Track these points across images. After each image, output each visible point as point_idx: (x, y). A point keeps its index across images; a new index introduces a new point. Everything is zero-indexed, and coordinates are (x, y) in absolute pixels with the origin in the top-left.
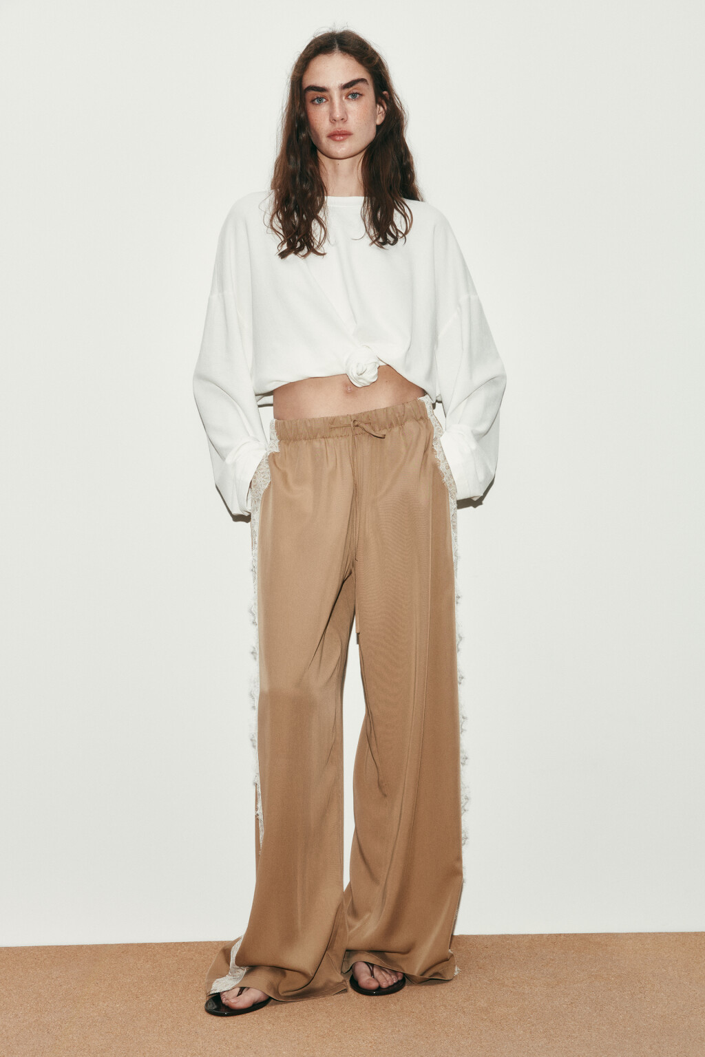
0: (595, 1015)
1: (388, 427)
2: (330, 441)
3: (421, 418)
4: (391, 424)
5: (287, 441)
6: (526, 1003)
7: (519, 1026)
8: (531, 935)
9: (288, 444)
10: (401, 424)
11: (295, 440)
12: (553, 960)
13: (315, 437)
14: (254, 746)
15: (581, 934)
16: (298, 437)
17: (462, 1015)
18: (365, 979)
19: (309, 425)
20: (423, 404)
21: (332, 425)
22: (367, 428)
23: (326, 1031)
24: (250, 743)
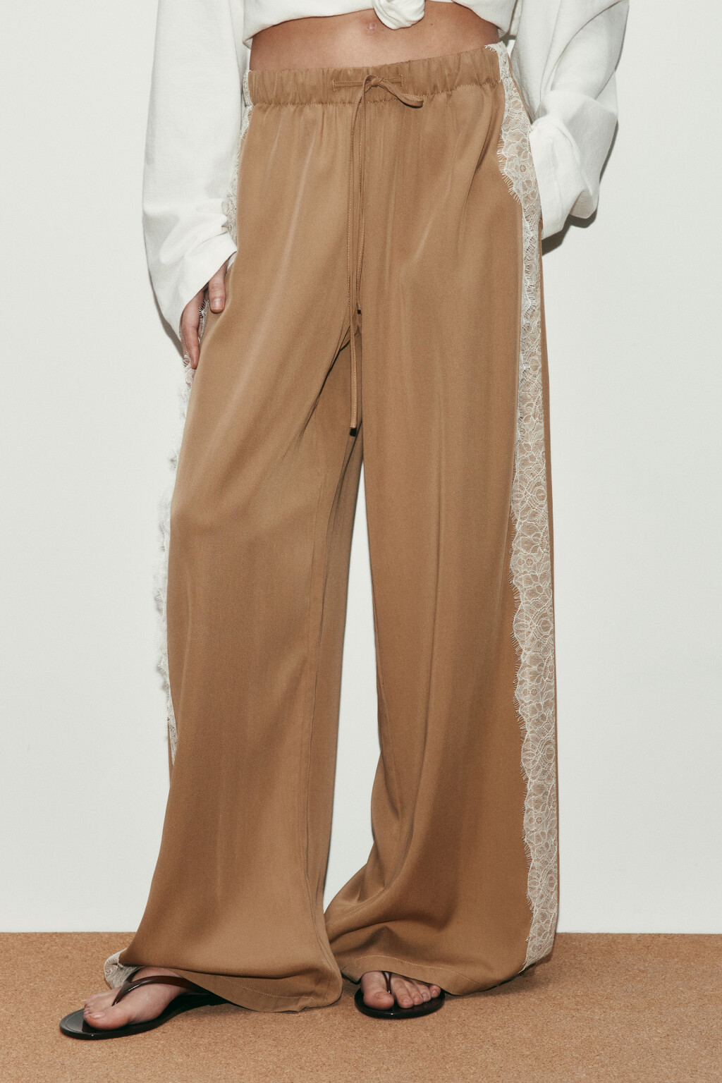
0: (704, 1053)
1: (428, 91)
2: (331, 108)
3: (488, 80)
4: (435, 87)
5: (265, 106)
6: (595, 1033)
7: (580, 1068)
8: (612, 934)
9: (265, 111)
10: (449, 88)
11: (278, 103)
12: (643, 972)
13: (309, 102)
14: (159, 610)
15: (691, 935)
16: (282, 101)
17: (491, 1049)
18: (376, 992)
19: (301, 80)
20: (493, 57)
21: (339, 81)
22: (394, 89)
23: (271, 1067)
24: (152, 604)
